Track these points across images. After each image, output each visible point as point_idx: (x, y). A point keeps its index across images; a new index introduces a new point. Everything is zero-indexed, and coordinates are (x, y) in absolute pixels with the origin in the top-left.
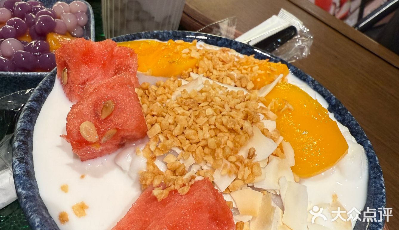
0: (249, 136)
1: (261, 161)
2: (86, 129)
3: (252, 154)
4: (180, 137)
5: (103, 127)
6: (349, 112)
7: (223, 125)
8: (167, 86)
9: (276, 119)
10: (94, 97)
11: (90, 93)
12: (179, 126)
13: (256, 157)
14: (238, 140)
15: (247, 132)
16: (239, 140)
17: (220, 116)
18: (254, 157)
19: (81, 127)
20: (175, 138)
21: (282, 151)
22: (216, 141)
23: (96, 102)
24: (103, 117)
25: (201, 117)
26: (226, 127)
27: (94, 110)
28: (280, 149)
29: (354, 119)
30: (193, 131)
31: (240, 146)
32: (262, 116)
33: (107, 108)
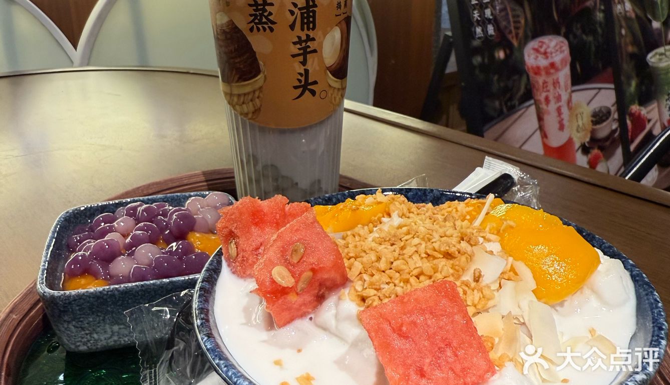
0: (471, 258)
1: (492, 283)
2: (279, 274)
3: (478, 274)
4: (388, 272)
5: (297, 270)
6: (597, 237)
7: (435, 251)
8: (356, 233)
9: (500, 241)
10: (279, 244)
11: (274, 241)
12: (383, 259)
13: (484, 278)
14: (457, 263)
15: (465, 251)
16: (459, 263)
17: (429, 243)
18: (481, 279)
19: (273, 273)
20: (383, 273)
21: (516, 274)
22: (431, 265)
23: (283, 247)
24: (295, 260)
25: (408, 248)
26: (440, 252)
27: (282, 256)
28: (514, 273)
29: (606, 242)
30: (401, 261)
31: (461, 270)
32: (481, 240)
33: (296, 251)
